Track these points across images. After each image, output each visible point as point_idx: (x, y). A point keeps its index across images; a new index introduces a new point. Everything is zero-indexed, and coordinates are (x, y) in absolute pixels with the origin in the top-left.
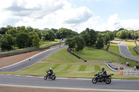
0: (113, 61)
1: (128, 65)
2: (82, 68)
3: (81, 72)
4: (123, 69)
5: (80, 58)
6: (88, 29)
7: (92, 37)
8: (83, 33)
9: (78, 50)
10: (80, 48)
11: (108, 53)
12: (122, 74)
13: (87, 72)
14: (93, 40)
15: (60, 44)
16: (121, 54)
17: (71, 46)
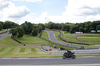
0: (44, 45)
1: (55, 47)
2: (22, 51)
3: (21, 53)
4: (51, 50)
5: (20, 43)
6: (26, 22)
7: (29, 28)
8: (23, 24)
9: (19, 37)
10: (21, 36)
11: (41, 39)
12: (50, 53)
13: (26, 53)
14: (30, 30)
15: (5, 32)
16: (50, 40)
17: (14, 34)
